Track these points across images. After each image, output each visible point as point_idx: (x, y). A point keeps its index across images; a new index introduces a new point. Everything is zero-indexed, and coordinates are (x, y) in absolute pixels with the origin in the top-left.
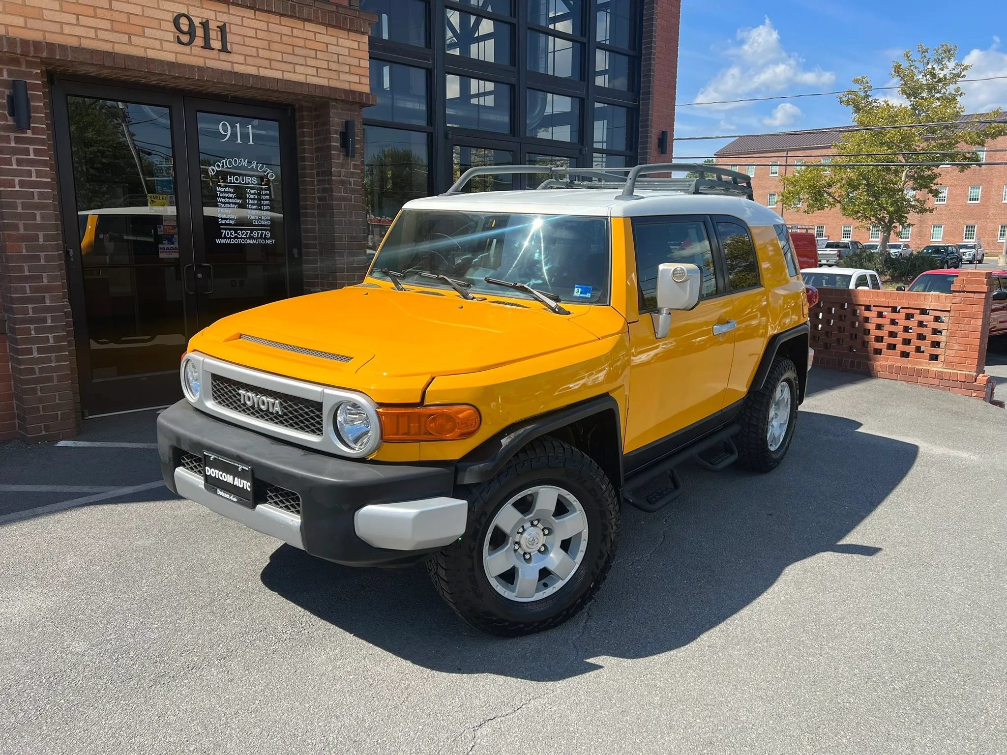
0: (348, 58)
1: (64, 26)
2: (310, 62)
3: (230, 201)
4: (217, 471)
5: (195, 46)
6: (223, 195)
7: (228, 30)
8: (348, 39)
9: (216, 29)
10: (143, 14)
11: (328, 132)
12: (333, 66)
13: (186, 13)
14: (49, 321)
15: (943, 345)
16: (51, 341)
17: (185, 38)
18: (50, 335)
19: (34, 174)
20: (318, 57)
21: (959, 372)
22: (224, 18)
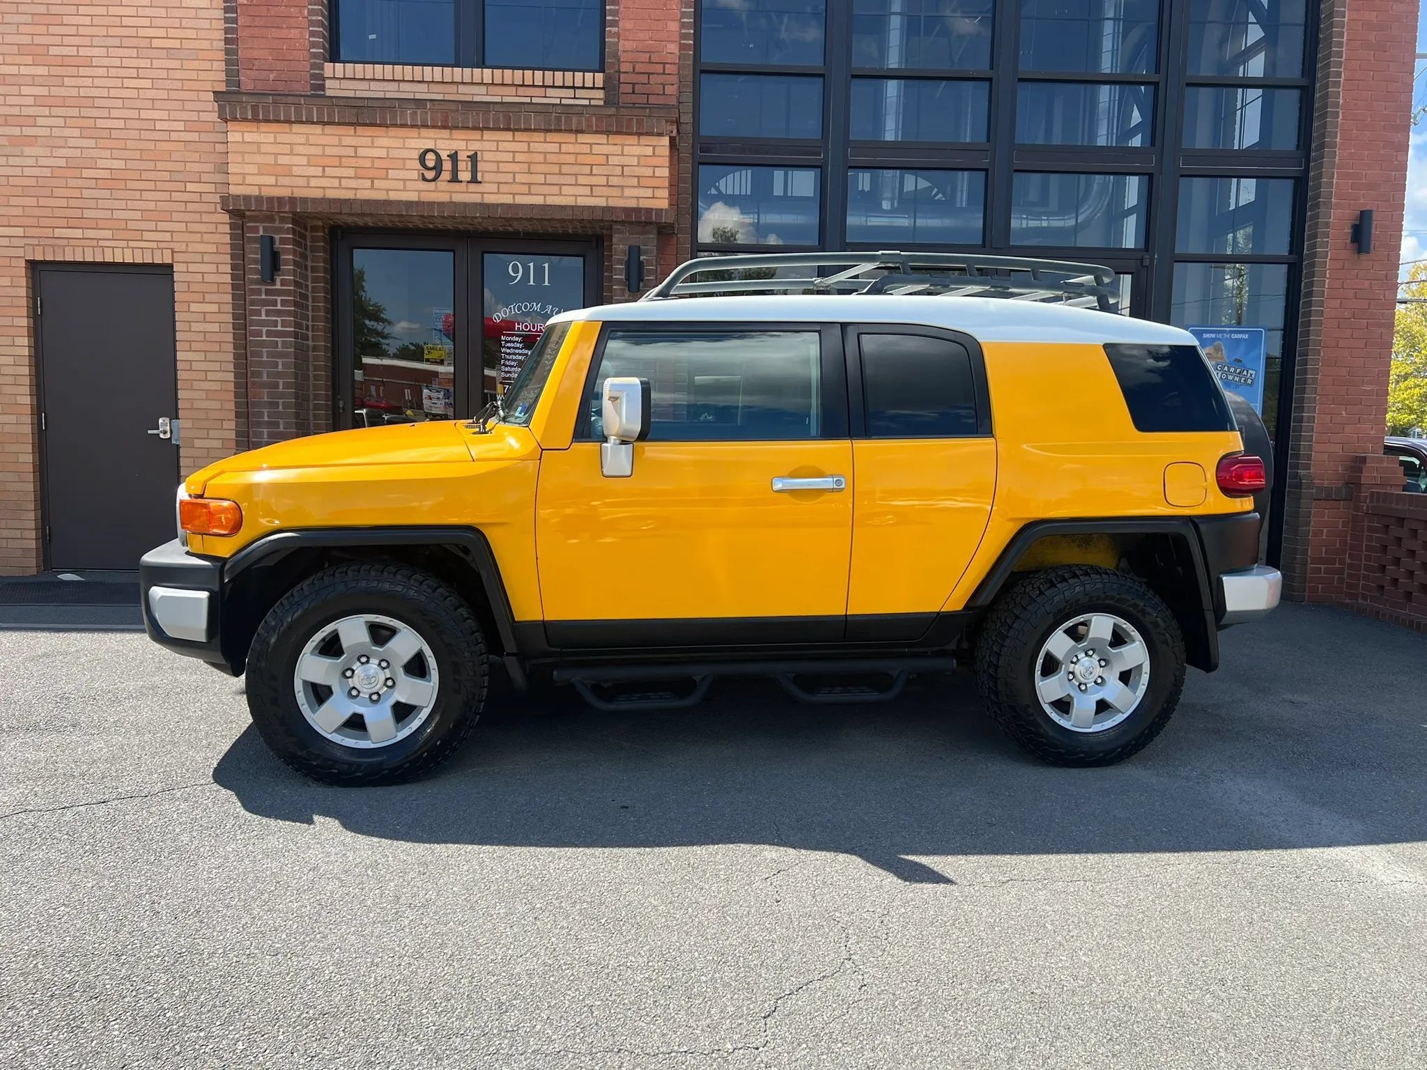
0: (636, 168)
1: (309, 179)
2: (583, 180)
3: (517, 351)
5: (442, 181)
6: (508, 345)
7: (479, 158)
8: (639, 145)
9: (466, 159)
10: (387, 156)
11: (612, 263)
12: (615, 181)
13: (433, 147)
17: (430, 175)
19: (279, 324)
20: (595, 173)
22: (475, 146)
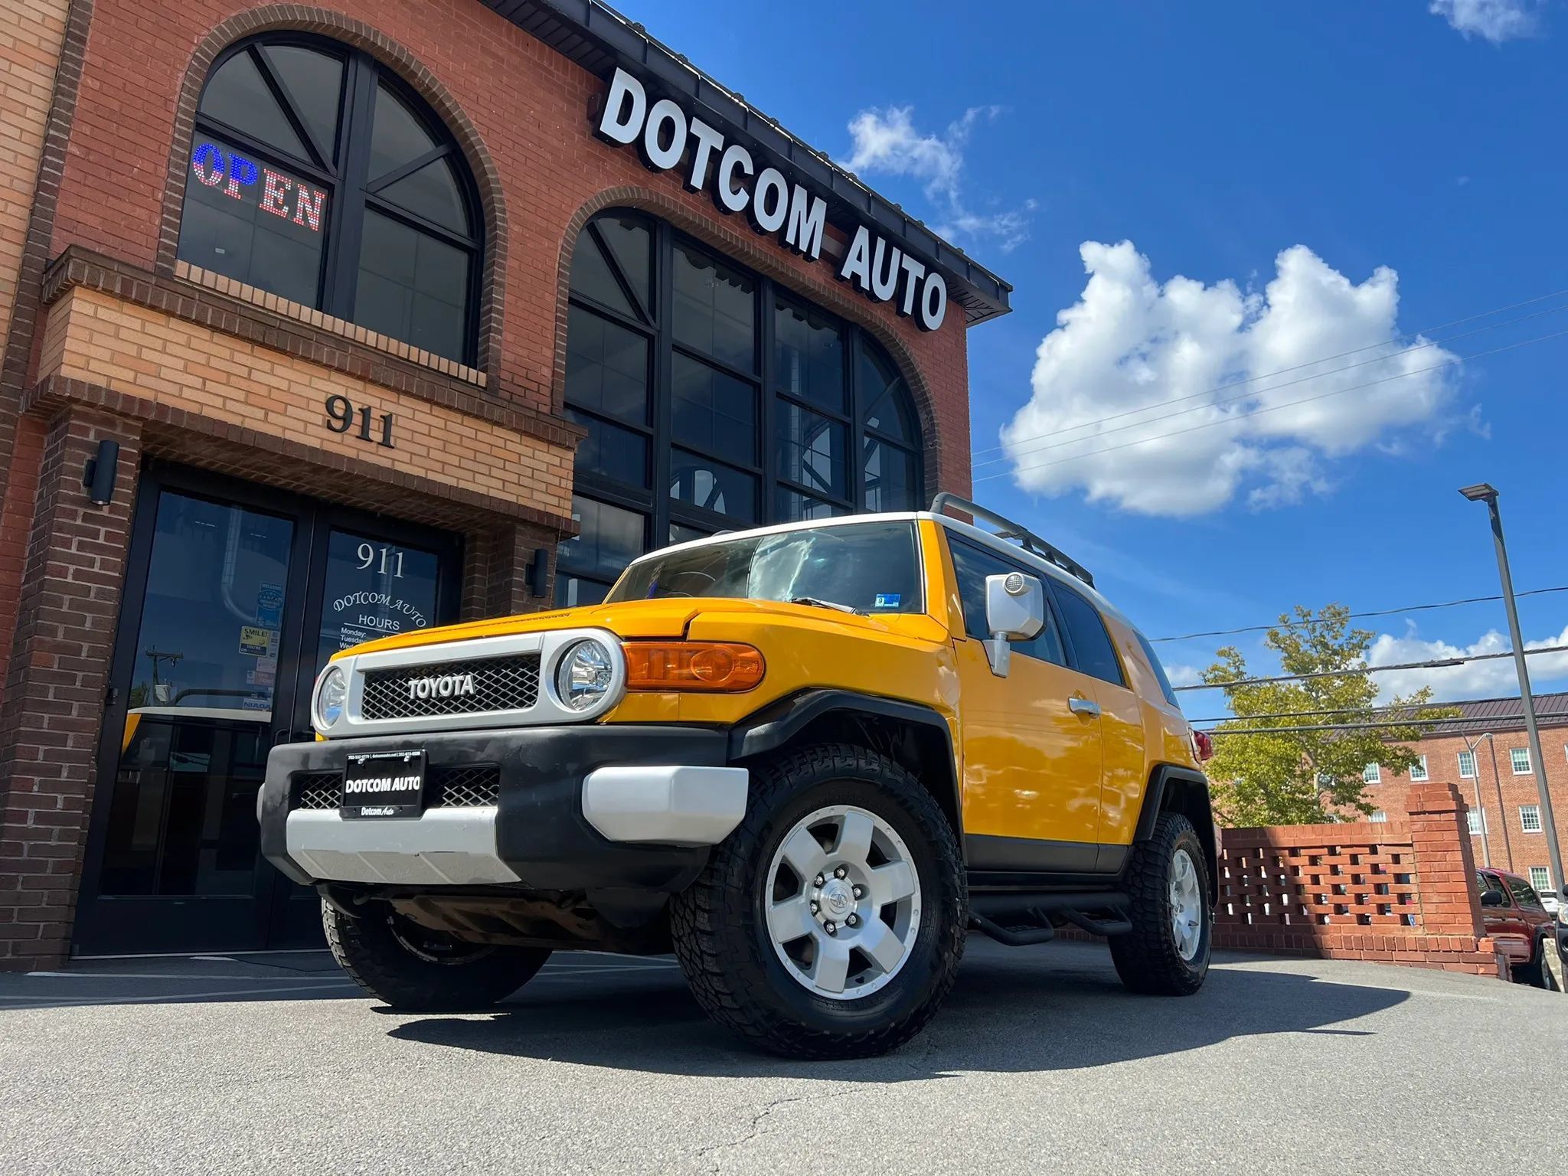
0: (545, 474)
1: (184, 389)
2: (495, 472)
4: (365, 781)
5: (350, 435)
6: (349, 639)
7: (393, 422)
8: (548, 453)
9: (379, 418)
10: (289, 390)
11: (511, 563)
12: (525, 481)
13: (344, 395)
14: (65, 774)
15: (1415, 898)
16: (60, 805)
17: (337, 424)
18: (59, 796)
19: (98, 564)
20: (507, 468)
21: (1450, 937)
22: (389, 408)
